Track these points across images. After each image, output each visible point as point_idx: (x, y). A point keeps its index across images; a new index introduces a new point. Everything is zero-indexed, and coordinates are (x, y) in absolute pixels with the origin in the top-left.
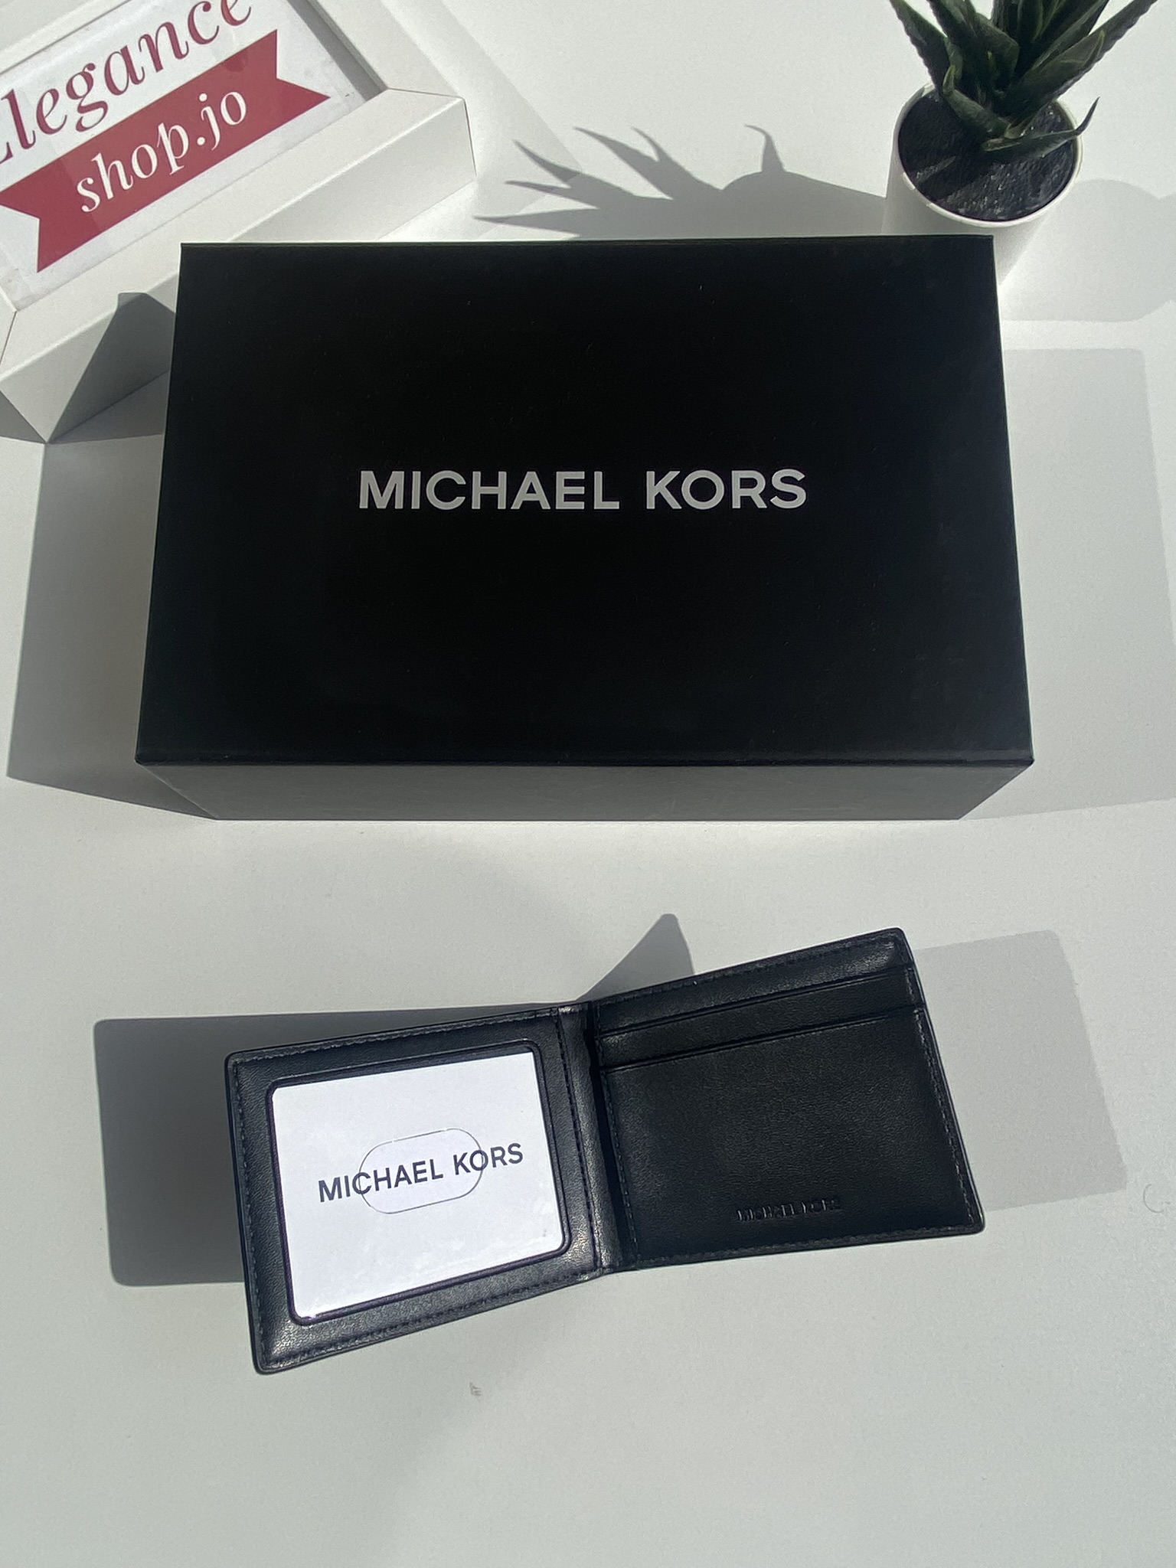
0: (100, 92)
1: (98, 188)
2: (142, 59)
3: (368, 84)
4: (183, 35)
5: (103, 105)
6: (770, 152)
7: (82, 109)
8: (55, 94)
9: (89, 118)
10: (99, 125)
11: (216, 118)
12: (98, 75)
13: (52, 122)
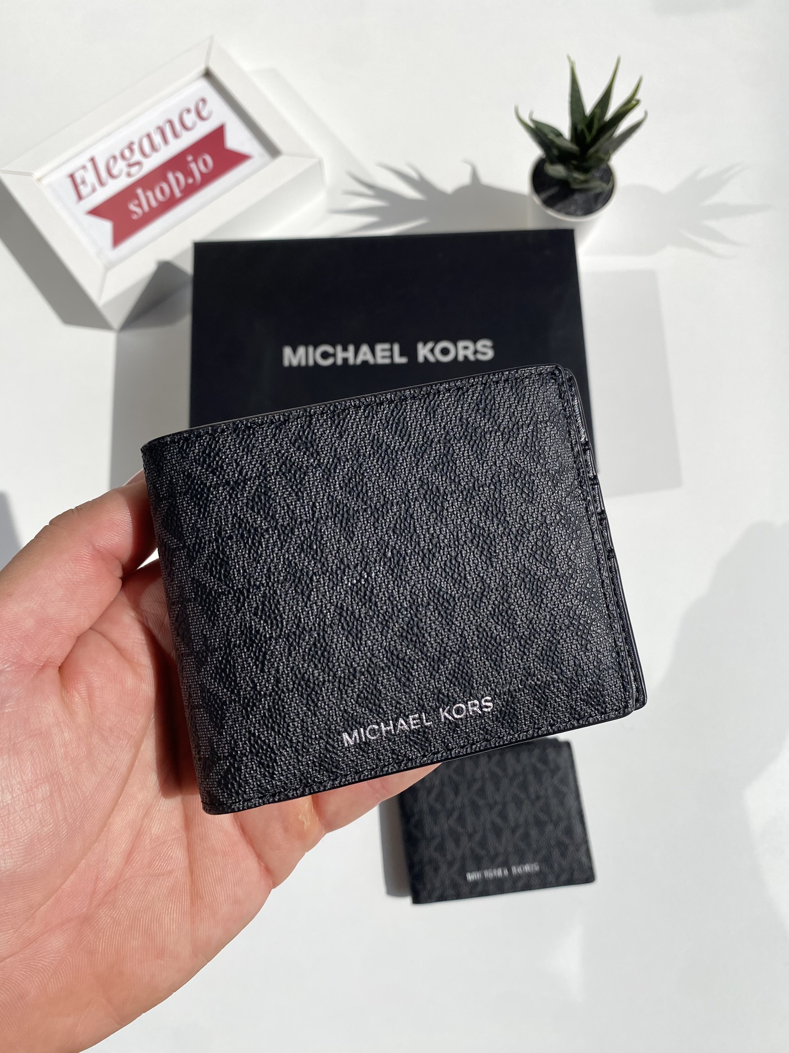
0: (137, 156)
1: (140, 205)
2: (157, 139)
3: (273, 151)
4: (178, 126)
5: (138, 163)
6: (475, 175)
7: (130, 165)
8: (114, 158)
9: (134, 170)
10: (138, 173)
11: (197, 168)
12: (136, 147)
13: (115, 172)
